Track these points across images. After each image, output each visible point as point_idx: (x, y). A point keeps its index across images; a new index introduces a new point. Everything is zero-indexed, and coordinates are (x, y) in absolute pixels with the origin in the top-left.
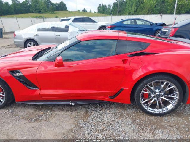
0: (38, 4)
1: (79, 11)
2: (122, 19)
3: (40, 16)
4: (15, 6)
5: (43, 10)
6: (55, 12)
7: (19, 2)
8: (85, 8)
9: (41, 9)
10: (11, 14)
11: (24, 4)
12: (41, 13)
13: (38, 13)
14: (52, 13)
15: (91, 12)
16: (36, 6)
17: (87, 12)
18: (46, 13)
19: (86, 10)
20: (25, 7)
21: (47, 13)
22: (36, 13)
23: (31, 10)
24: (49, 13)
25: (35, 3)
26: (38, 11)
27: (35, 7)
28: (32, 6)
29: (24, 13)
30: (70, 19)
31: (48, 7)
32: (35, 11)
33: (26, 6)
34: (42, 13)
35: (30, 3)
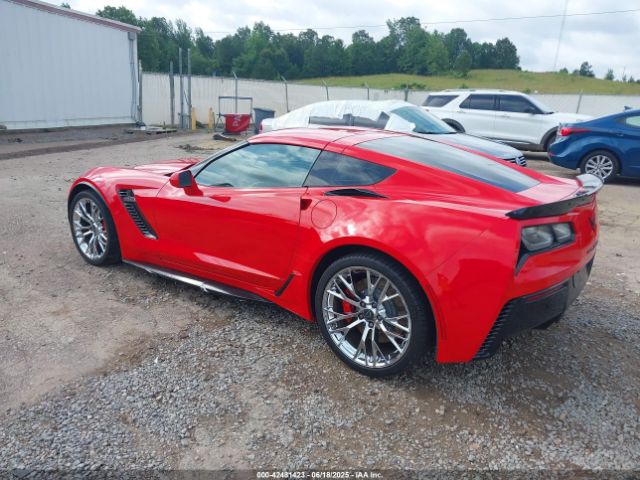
0: (423, 45)
1: (565, 71)
2: (627, 108)
3: (414, 85)
4: (357, 51)
5: (434, 64)
6: (472, 72)
7: (372, 39)
8: (586, 64)
9: (430, 63)
10: (341, 75)
11: (384, 46)
12: (426, 75)
13: (418, 74)
14: (462, 74)
15: (610, 77)
16: (416, 52)
17: (591, 75)
18: (441, 75)
19: (591, 70)
20: (385, 55)
21: (445, 75)
22: (411, 73)
23: (399, 63)
24: (452, 74)
25: (414, 44)
26: (420, 67)
27: (415, 54)
28: (404, 51)
29: (379, 73)
30: (456, 96)
31: (452, 55)
32: (412, 67)
33: (387, 52)
34: (431, 75)
35: (402, 44)
